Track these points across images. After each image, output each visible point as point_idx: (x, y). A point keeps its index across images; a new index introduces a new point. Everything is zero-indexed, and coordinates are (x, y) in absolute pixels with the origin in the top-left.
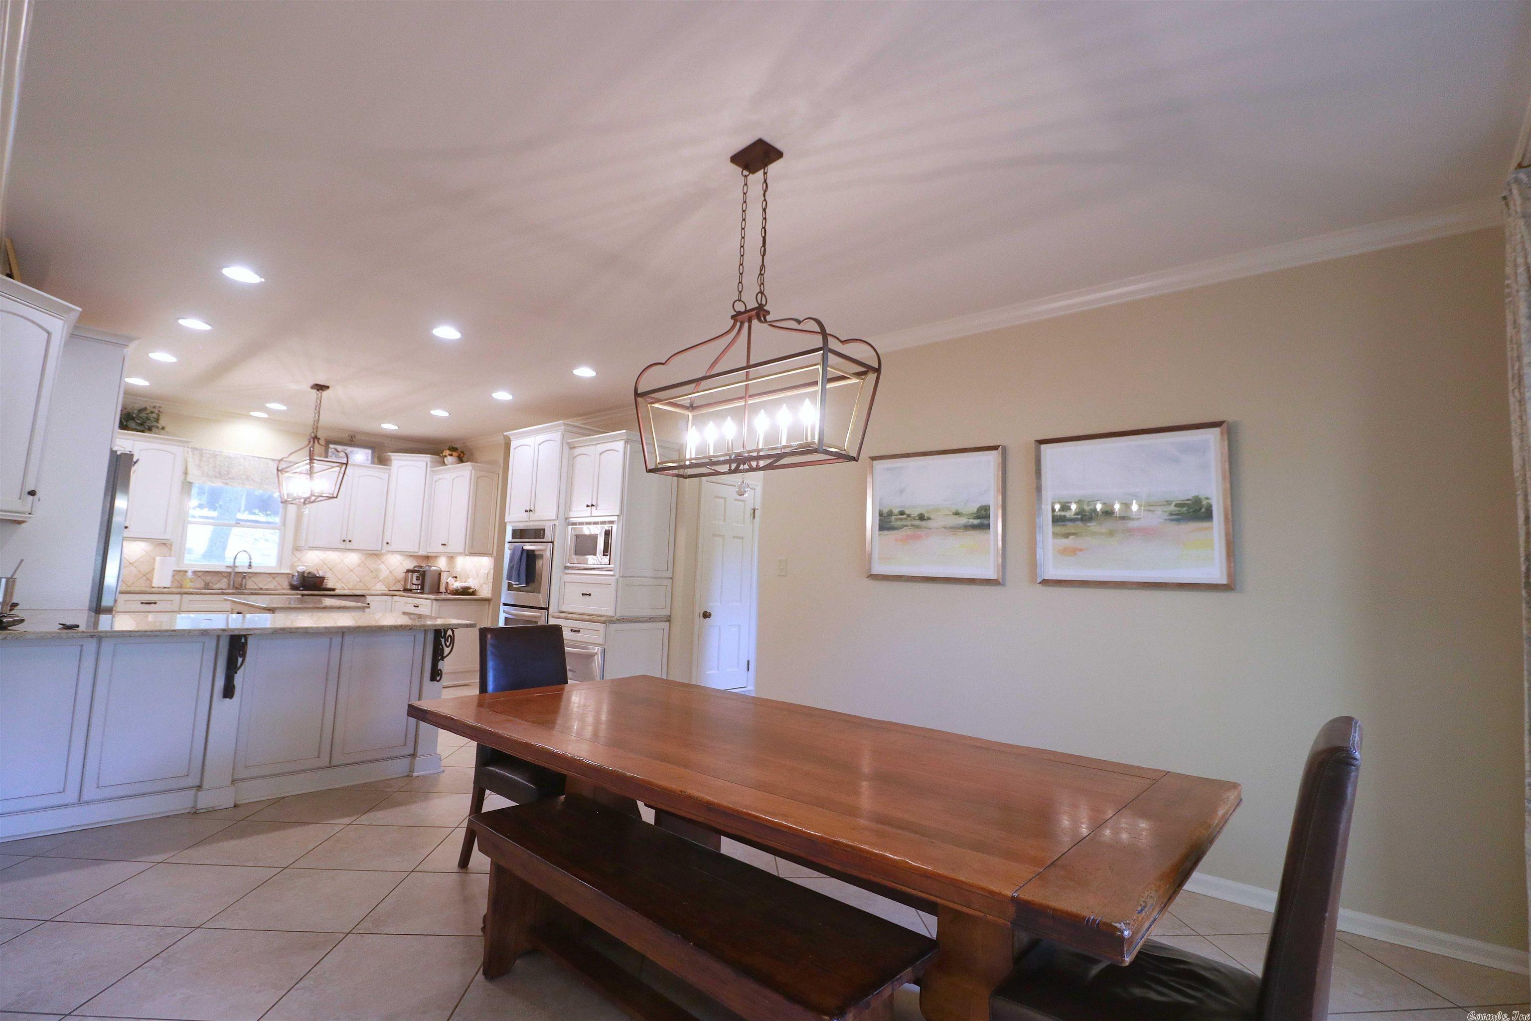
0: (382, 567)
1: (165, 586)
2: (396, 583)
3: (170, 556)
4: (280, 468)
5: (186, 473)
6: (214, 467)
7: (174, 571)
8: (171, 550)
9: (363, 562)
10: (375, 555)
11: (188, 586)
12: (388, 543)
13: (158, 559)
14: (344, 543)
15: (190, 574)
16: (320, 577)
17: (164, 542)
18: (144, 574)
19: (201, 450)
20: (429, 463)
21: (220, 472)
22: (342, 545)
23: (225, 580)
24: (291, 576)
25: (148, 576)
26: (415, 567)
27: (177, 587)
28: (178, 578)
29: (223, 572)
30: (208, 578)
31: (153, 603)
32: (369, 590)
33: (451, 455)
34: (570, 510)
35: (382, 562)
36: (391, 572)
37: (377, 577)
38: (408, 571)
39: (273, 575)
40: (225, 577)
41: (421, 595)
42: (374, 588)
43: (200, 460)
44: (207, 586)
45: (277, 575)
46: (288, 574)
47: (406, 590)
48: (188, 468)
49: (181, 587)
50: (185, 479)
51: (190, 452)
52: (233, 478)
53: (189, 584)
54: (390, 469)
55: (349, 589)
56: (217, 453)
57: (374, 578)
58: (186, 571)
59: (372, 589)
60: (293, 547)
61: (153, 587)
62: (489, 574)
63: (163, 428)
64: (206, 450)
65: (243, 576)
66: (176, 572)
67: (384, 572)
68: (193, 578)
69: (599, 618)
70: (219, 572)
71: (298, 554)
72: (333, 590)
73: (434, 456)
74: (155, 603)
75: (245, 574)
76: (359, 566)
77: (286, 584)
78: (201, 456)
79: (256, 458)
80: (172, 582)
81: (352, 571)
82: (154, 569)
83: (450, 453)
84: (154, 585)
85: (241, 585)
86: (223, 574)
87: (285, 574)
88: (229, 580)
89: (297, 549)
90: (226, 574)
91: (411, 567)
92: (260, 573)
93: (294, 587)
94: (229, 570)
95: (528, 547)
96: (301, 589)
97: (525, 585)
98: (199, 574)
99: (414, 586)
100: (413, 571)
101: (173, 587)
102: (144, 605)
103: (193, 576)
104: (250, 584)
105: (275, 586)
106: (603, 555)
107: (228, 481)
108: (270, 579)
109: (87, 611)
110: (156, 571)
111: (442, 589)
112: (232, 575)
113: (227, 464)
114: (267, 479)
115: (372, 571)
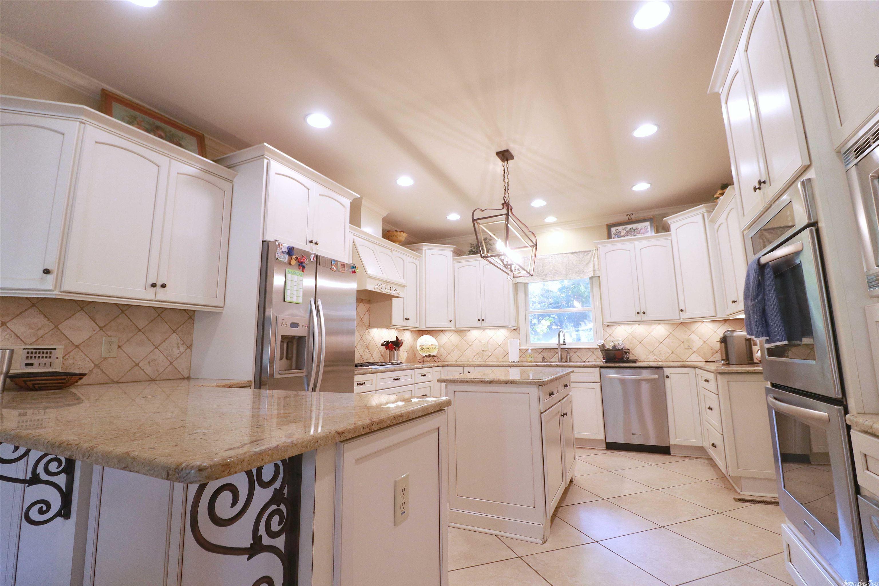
0: (693, 337)
1: (515, 361)
3: (519, 339)
7: (520, 349)
8: (519, 334)
11: (529, 361)
12: (682, 311)
13: (510, 340)
14: (639, 315)
17: (513, 328)
20: (704, 214)
22: (637, 318)
27: (521, 362)
28: (522, 354)
30: (545, 354)
35: (693, 332)
36: (704, 342)
37: (689, 348)
39: (591, 350)
40: (556, 353)
42: (688, 360)
44: (545, 360)
45: (594, 350)
49: (524, 362)
52: (547, 275)
53: (529, 359)
54: (671, 234)
55: (662, 361)
57: (686, 349)
58: (528, 349)
60: (603, 324)
61: (509, 362)
67: (697, 343)
68: (532, 354)
70: (552, 349)
71: (608, 329)
75: (567, 350)
76: (668, 337)
77: (601, 357)
80: (518, 358)
81: (661, 342)
82: (509, 349)
84: (508, 360)
85: (567, 359)
86: (555, 350)
92: (582, 348)
93: (606, 361)
94: (560, 347)
101: (519, 362)
105: (593, 360)
108: (590, 353)
110: (510, 351)
112: (559, 351)
113: (541, 264)
114: (571, 269)
115: (683, 342)
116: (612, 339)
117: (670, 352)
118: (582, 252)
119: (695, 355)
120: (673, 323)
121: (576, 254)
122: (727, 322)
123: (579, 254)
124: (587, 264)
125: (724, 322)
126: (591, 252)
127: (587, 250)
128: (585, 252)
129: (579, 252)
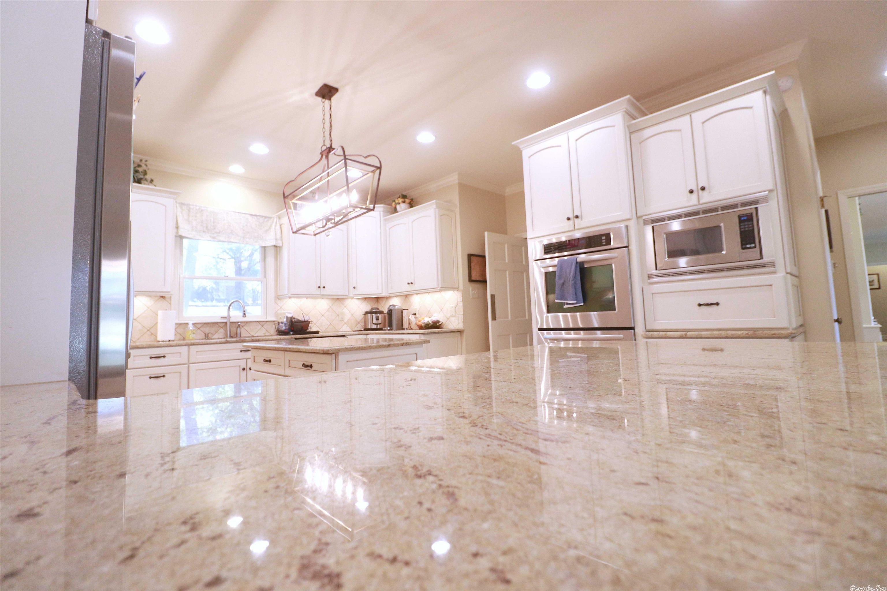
0: (346, 311)
1: (170, 339)
2: (357, 325)
3: (170, 310)
4: (286, 195)
5: (177, 228)
6: (202, 222)
7: (176, 324)
8: (170, 304)
9: (330, 307)
10: (339, 299)
11: (191, 338)
12: (354, 288)
13: (160, 313)
14: (320, 289)
15: (191, 327)
16: (305, 321)
17: (162, 294)
18: (149, 329)
19: (188, 205)
20: (382, 213)
21: (207, 227)
22: (318, 292)
23: (222, 330)
24: (276, 322)
25: (152, 330)
26: (372, 309)
27: (179, 340)
28: (180, 330)
29: (219, 323)
30: (207, 330)
31: (161, 357)
32: (338, 332)
33: (404, 202)
34: (645, 206)
35: (345, 307)
36: (352, 315)
37: (342, 320)
38: (367, 313)
39: (261, 323)
40: (222, 328)
41: (391, 331)
42: (341, 330)
43: (189, 215)
44: (207, 336)
45: (264, 323)
46: (274, 321)
47: (366, 329)
48: (178, 221)
49: (184, 339)
50: (177, 232)
51: (178, 207)
52: (219, 233)
53: (191, 336)
56: (203, 208)
57: (340, 321)
58: (187, 324)
59: (340, 331)
60: (275, 297)
61: (159, 341)
62: (457, 308)
63: (152, 181)
64: (193, 205)
65: (237, 325)
66: (178, 325)
67: (347, 317)
68: (194, 330)
69: (739, 333)
70: (216, 323)
71: (279, 302)
72: (317, 332)
73: (387, 206)
74: (164, 357)
75: (239, 323)
76: (328, 310)
77: (272, 330)
78: (189, 211)
79: (237, 214)
80: (175, 335)
81: (323, 315)
82: (157, 323)
83: (403, 200)
84: (158, 339)
85: (237, 334)
86: (219, 324)
87: (271, 321)
88: (226, 331)
89: (279, 298)
90: (222, 325)
91: (368, 309)
92: (251, 322)
93: (281, 333)
94: (225, 321)
95: (582, 258)
96: (292, 333)
97: (582, 304)
98: (199, 326)
99: (374, 325)
100: (371, 313)
101: (177, 340)
102: (153, 360)
103: (194, 328)
104: (244, 333)
105: (264, 334)
106: (743, 249)
107: (215, 235)
108: (260, 327)
109: (67, 383)
110: (159, 326)
111: (405, 325)
112: (228, 324)
113: (212, 219)
114: (249, 233)
115: (338, 315)
116: (283, 312)
117: (329, 324)
118: (262, 216)
119: (345, 325)
120: (332, 298)
121: (255, 217)
122: (366, 299)
123: (259, 217)
124: (267, 231)
125: (364, 299)
126: (272, 219)
127: (268, 216)
128: (266, 217)
129: (260, 216)
